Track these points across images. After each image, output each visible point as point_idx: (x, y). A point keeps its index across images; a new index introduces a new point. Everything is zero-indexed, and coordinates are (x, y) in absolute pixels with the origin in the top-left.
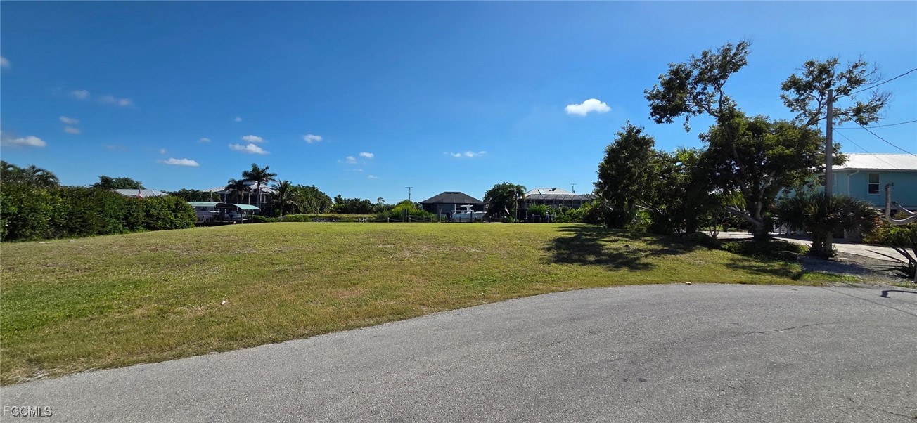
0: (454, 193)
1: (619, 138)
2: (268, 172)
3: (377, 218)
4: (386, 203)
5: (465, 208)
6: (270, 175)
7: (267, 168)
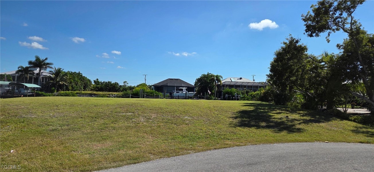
0: (175, 79)
1: (284, 46)
2: (47, 62)
3: (123, 95)
4: (129, 85)
5: (182, 90)
6: (48, 64)
7: (46, 59)
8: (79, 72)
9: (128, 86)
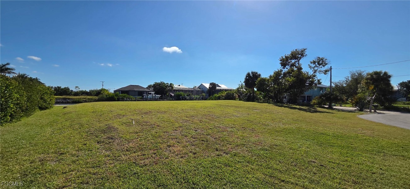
0: (136, 86)
5: (151, 93)
6: (9, 69)
8: (37, 78)
9: (80, 91)
